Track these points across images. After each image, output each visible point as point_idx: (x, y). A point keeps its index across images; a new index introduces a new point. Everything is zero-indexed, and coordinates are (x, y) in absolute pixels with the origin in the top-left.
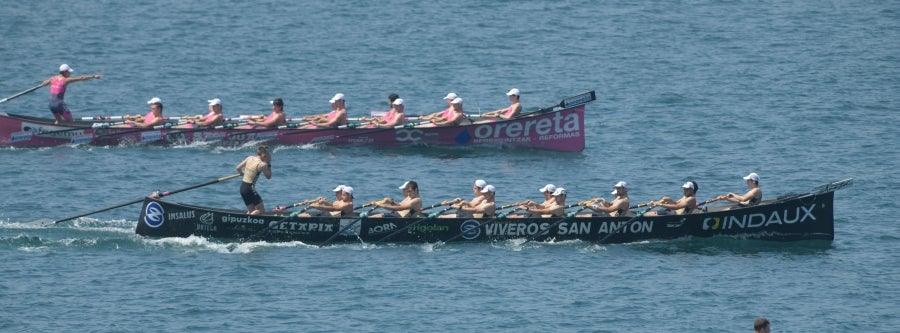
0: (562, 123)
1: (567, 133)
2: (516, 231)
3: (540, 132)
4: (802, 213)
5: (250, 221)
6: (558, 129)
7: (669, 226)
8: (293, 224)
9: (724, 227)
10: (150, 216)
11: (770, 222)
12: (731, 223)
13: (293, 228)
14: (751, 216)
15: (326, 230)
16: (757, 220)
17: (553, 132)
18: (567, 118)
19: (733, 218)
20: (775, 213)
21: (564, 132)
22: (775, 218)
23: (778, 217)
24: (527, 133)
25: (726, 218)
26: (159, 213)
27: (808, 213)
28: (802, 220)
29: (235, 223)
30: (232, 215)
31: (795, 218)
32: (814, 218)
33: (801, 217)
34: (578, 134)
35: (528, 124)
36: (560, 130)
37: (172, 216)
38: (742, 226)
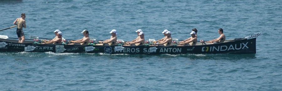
2: (126, 51)
4: (243, 46)
5: (20, 45)
7: (188, 50)
8: (37, 47)
9: (210, 51)
11: (229, 49)
12: (213, 49)
14: (221, 47)
15: (50, 49)
16: (224, 48)
19: (214, 47)
20: (231, 45)
22: (231, 47)
23: (232, 47)
25: (211, 47)
27: (245, 45)
28: (243, 48)
29: (14, 46)
31: (240, 47)
32: (247, 47)
33: (242, 47)
38: (218, 50)
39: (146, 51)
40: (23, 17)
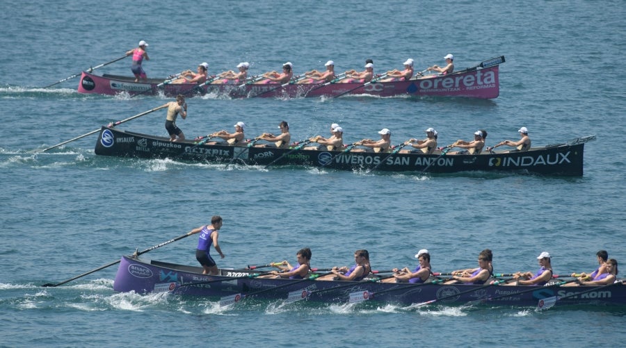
0: (482, 78)
1: (486, 85)
2: (357, 161)
3: (466, 84)
4: (560, 158)
5: (171, 145)
6: (479, 82)
7: (465, 162)
8: (201, 149)
9: (504, 165)
10: (105, 139)
11: (537, 162)
12: (509, 162)
13: (201, 152)
14: (523, 158)
15: (224, 154)
16: (527, 161)
17: (476, 84)
18: (486, 75)
19: (510, 159)
20: (541, 157)
21: (484, 84)
22: (540, 160)
23: (542, 159)
24: (457, 85)
25: (505, 159)
26: (110, 137)
27: (565, 157)
28: (560, 162)
29: (162, 147)
30: (159, 141)
31: (555, 160)
32: (569, 161)
33: (559, 160)
34: (494, 86)
35: (458, 79)
36: (482, 83)
37: (119, 140)
38: (517, 165)
39: (392, 162)
40: (180, 101)
